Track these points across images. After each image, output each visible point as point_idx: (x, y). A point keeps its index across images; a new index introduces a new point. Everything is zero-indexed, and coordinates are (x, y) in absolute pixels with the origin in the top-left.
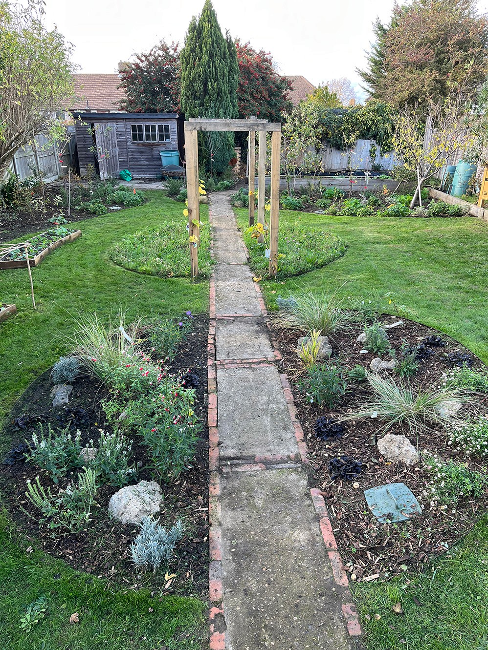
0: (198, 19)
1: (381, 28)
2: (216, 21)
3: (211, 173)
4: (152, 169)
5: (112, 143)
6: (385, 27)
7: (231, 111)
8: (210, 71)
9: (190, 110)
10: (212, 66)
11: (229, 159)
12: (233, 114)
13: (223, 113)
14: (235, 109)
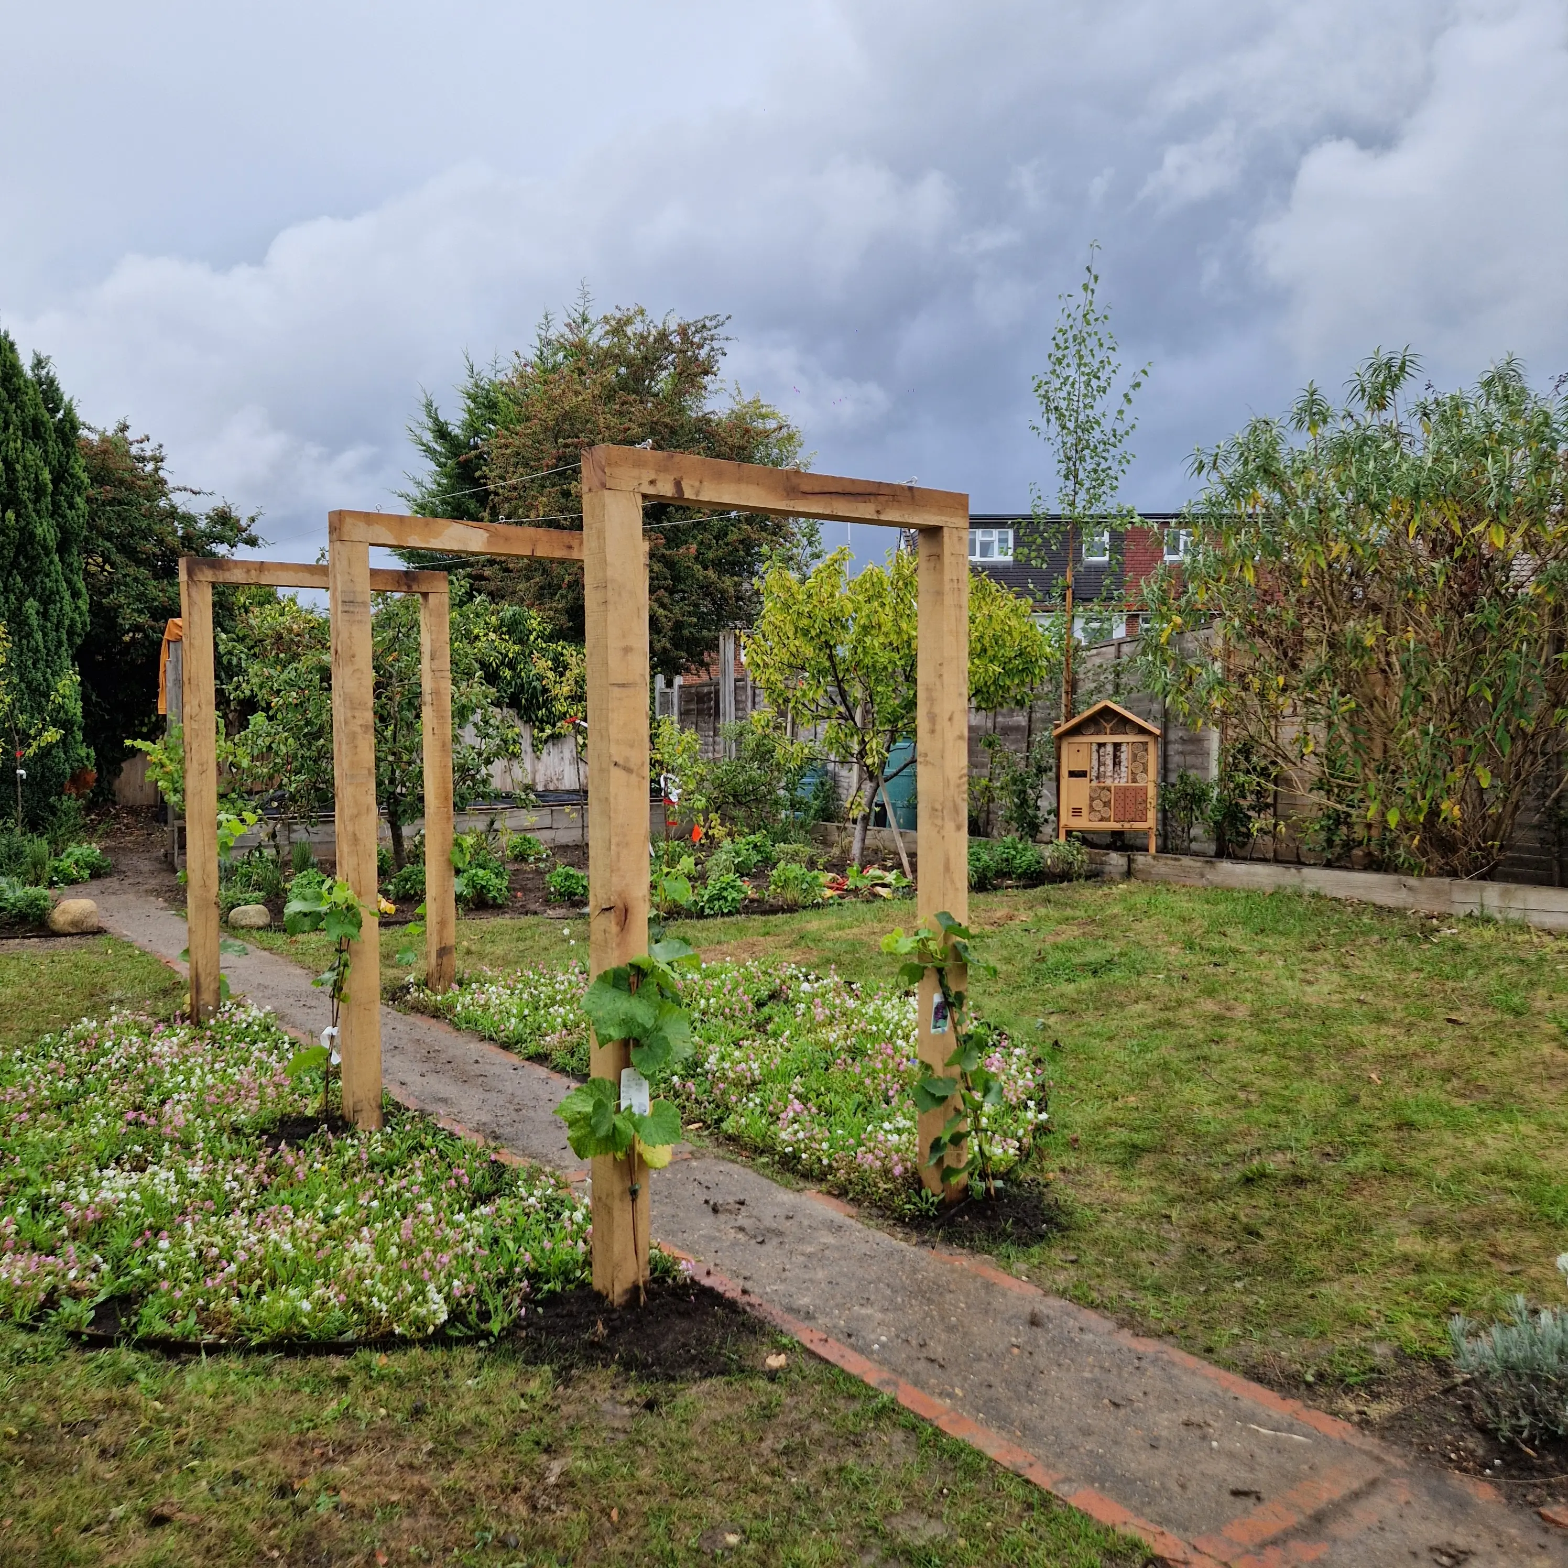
6: (454, 430)
11: (68, 770)
12: (72, 620)
13: (38, 613)
14: (80, 603)
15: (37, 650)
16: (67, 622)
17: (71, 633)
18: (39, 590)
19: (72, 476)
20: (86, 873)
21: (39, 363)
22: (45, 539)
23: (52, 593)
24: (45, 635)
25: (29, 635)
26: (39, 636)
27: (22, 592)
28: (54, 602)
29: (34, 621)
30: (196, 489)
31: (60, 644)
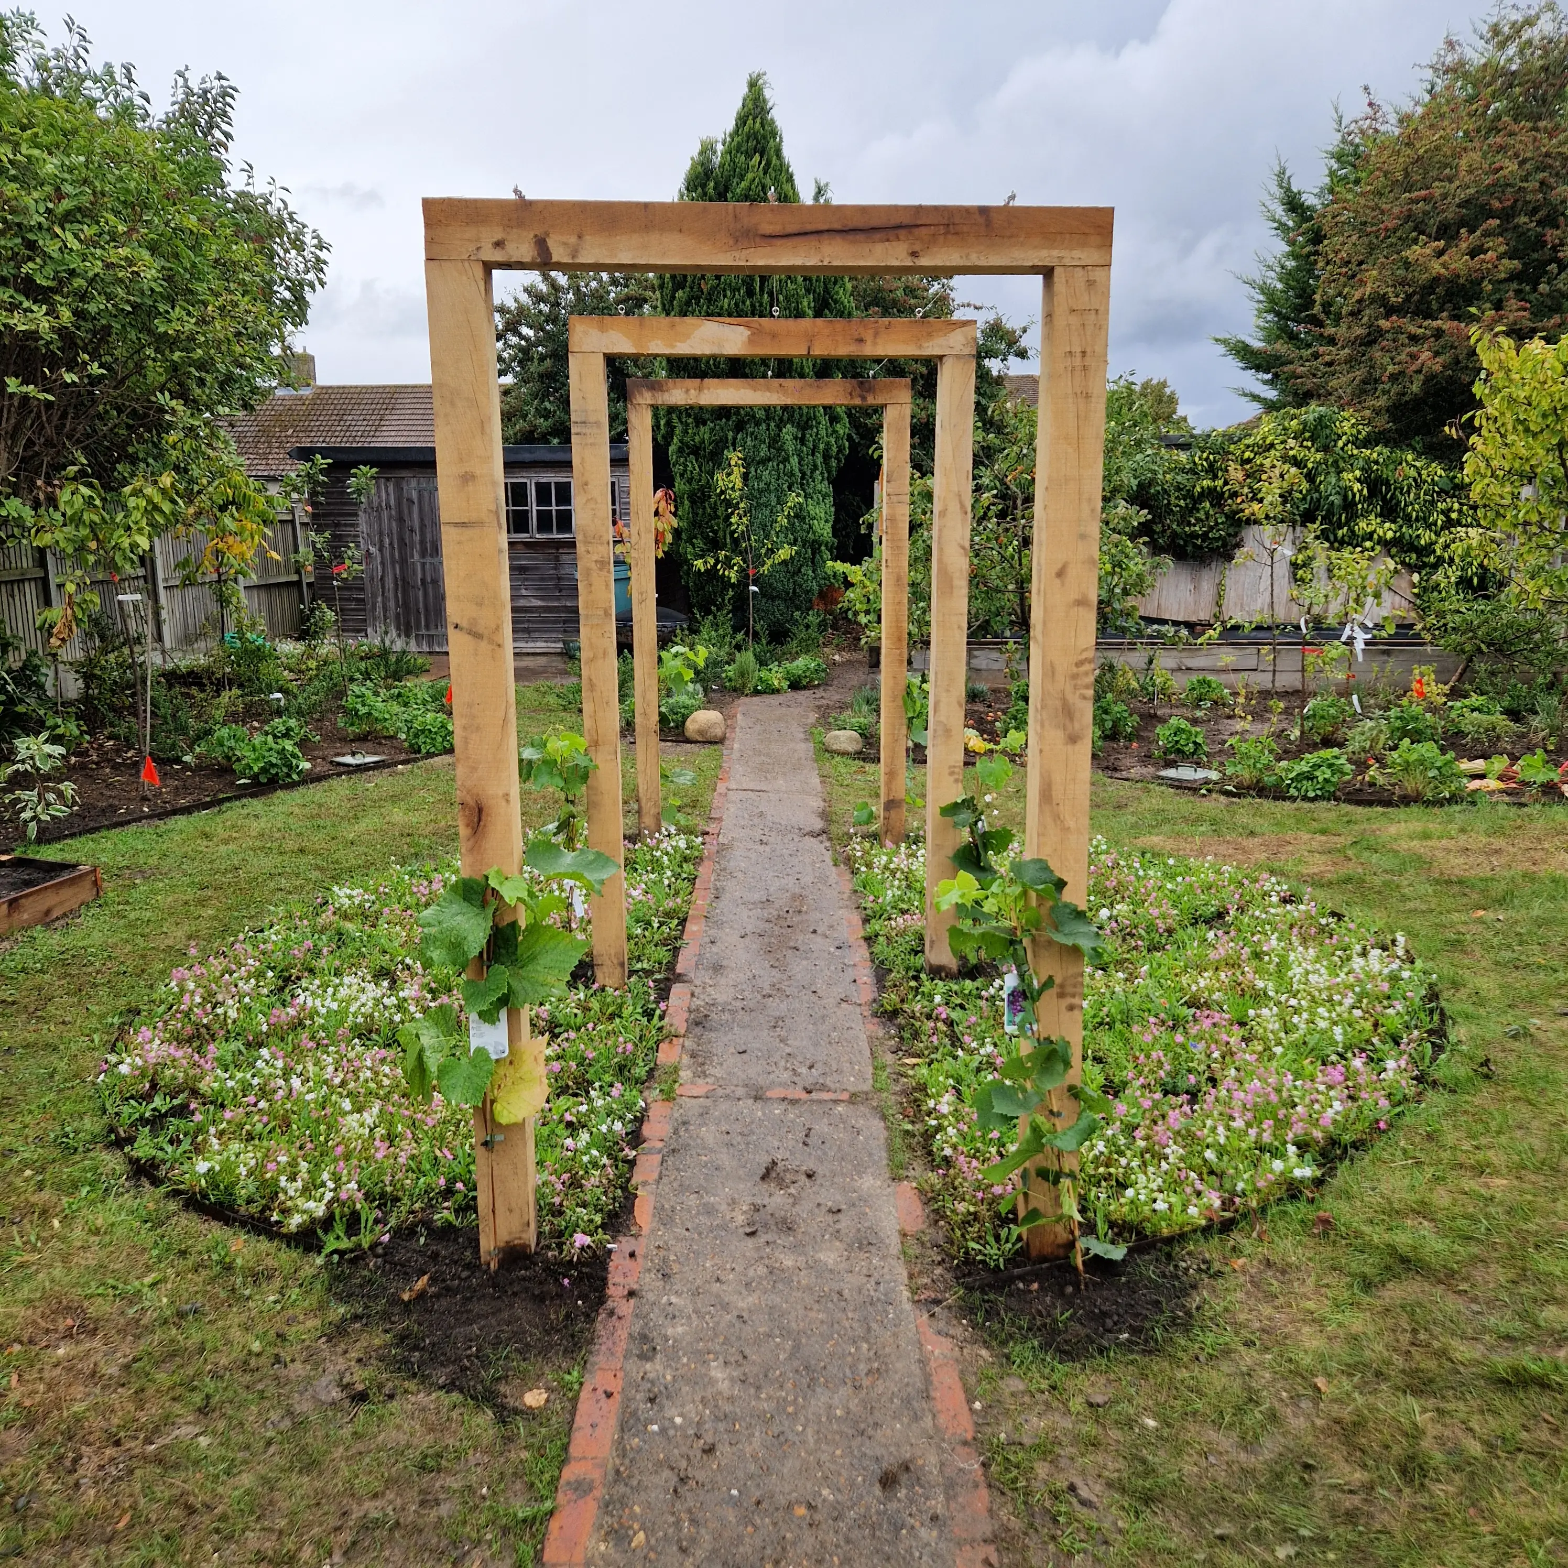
0: (720, 147)
1: (1293, 204)
2: (778, 152)
3: (747, 634)
4: (555, 622)
5: (423, 542)
6: (1309, 200)
7: (823, 433)
8: (753, 305)
9: (685, 432)
10: (762, 289)
11: (816, 588)
12: (828, 444)
13: (796, 438)
14: (838, 427)
15: (792, 474)
16: (822, 446)
17: (827, 457)
18: (797, 416)
19: (836, 302)
20: (785, 684)
21: (819, 192)
22: (802, 367)
23: (809, 419)
24: (801, 460)
25: (786, 460)
26: (794, 461)
27: (781, 420)
28: (811, 427)
29: (790, 446)
30: (978, 304)
31: (815, 467)
